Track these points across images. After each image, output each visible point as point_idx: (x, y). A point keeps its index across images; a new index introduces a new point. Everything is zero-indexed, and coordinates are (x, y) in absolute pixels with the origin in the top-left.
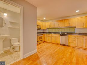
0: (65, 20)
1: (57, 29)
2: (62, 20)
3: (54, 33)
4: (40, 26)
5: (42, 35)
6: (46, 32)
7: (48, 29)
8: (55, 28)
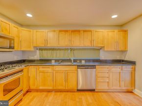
0: (84, 31)
1: (62, 51)
2: (79, 31)
3: (56, 61)
4: (11, 40)
5: (22, 71)
6: (31, 58)
7: (38, 52)
8: (60, 49)
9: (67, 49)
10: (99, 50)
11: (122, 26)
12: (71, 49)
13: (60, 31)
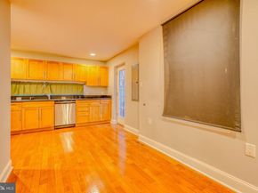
0: (64, 64)
2: (57, 63)
9: (42, 84)
10: (82, 85)
11: (105, 62)
12: (47, 84)
13: (30, 60)
